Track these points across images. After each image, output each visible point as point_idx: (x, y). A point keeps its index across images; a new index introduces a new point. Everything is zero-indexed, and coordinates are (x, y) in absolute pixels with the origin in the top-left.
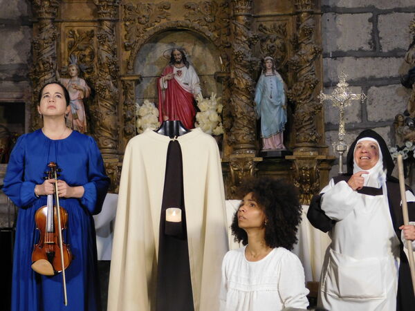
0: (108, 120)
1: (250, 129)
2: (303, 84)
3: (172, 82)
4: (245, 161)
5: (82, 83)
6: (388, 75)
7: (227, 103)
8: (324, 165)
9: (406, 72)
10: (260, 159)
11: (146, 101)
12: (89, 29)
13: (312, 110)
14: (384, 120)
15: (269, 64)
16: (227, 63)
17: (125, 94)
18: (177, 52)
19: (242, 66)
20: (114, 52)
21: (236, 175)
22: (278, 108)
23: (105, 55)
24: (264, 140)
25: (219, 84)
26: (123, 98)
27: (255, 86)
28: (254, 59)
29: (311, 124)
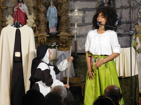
1: (45, 25)
2: (63, 10)
3: (18, 9)
4: (43, 36)
6: (92, 7)
7: (37, 16)
8: (70, 38)
9: (98, 6)
10: (49, 36)
11: (9, 16)
13: (66, 19)
14: (90, 23)
15: (51, 3)
16: (37, 3)
17: (2, 13)
19: (42, 4)
21: (40, 41)
22: (55, 18)
24: (50, 29)
25: (35, 10)
27: (47, 11)
28: (47, 1)
29: (66, 24)
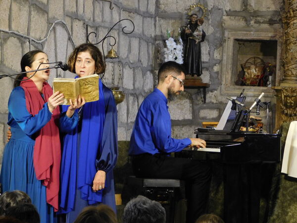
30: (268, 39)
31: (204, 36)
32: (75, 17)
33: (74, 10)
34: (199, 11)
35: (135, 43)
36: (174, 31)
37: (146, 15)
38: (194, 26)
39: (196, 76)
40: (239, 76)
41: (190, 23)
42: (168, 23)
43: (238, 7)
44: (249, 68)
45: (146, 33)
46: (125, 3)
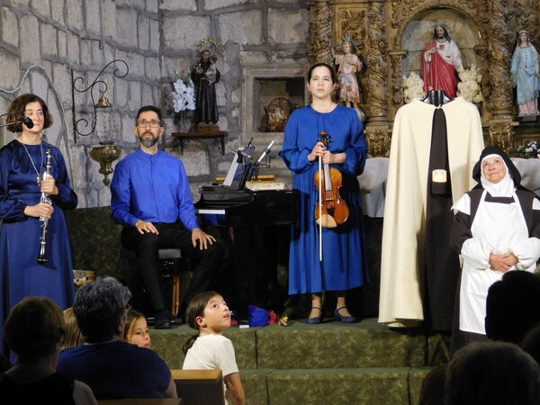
0: (378, 91)
1: (507, 96)
3: (436, 56)
4: (503, 126)
5: (355, 59)
7: (486, 73)
10: (517, 124)
11: (413, 73)
12: (361, 10)
15: (523, 37)
16: (485, 37)
17: (393, 67)
18: (439, 28)
19: (499, 40)
20: (383, 30)
21: (495, 139)
22: (532, 77)
23: (375, 33)
24: (520, 106)
25: (479, 57)
26: (391, 71)
27: (511, 57)
28: (510, 32)
30: (293, 76)
31: (218, 76)
32: (55, 60)
33: (55, 52)
34: (211, 47)
35: (136, 88)
36: (183, 72)
37: (148, 54)
38: (206, 64)
39: (211, 123)
40: (262, 121)
41: (202, 61)
42: (176, 62)
43: (257, 40)
44: (274, 111)
45: (149, 76)
46: (121, 41)
